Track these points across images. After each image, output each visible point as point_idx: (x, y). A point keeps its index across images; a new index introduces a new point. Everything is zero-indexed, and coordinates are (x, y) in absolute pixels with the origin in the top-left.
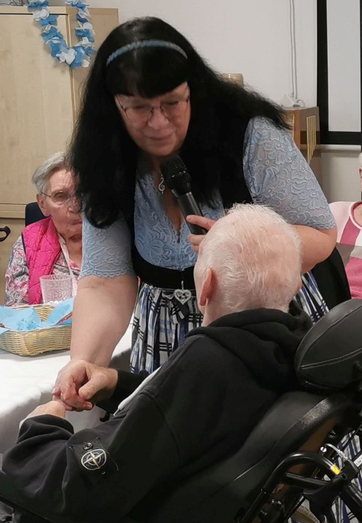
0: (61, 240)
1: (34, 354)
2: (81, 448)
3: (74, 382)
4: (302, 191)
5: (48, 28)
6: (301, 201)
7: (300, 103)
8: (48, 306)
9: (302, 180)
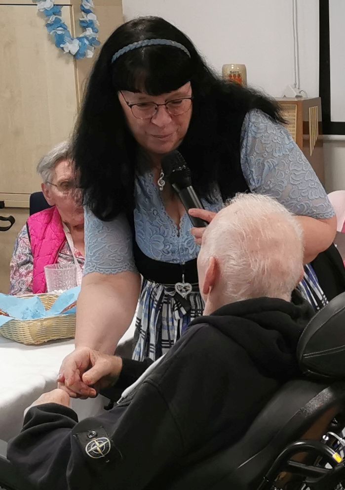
0: (66, 230)
1: (39, 343)
2: (86, 436)
3: (79, 369)
4: (301, 181)
5: (53, 18)
6: (300, 191)
7: (302, 94)
8: (52, 295)
9: (300, 171)
